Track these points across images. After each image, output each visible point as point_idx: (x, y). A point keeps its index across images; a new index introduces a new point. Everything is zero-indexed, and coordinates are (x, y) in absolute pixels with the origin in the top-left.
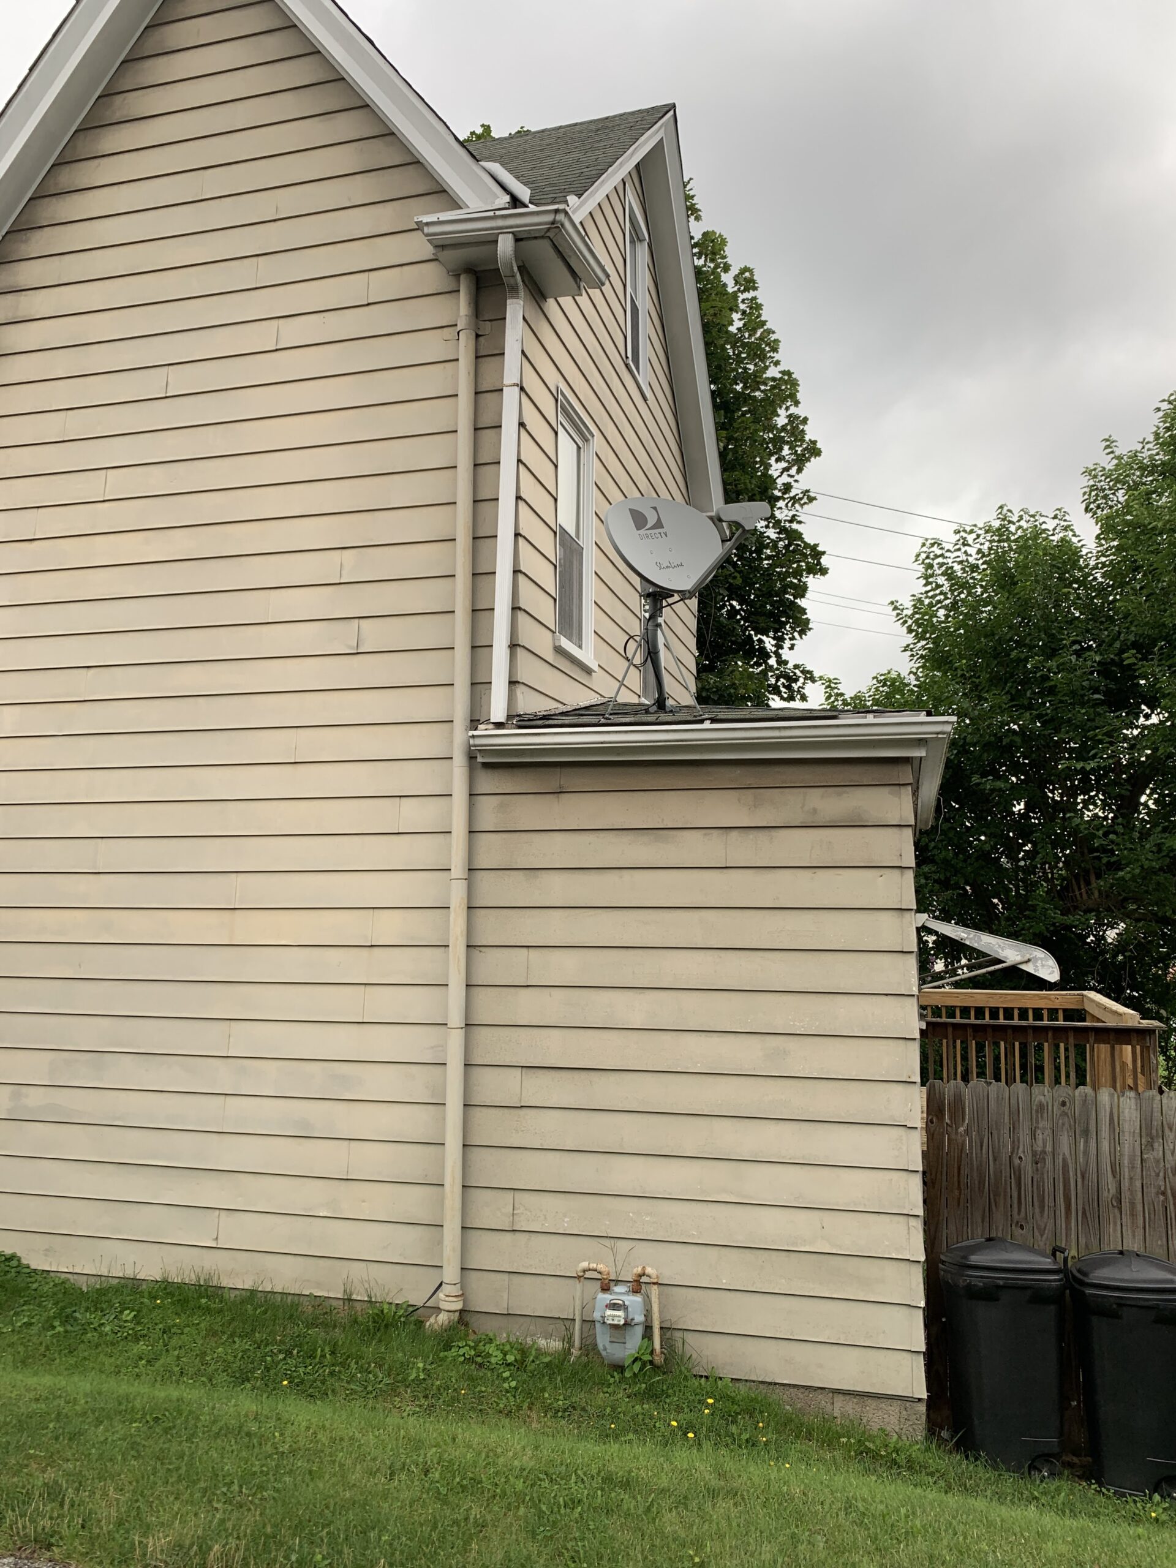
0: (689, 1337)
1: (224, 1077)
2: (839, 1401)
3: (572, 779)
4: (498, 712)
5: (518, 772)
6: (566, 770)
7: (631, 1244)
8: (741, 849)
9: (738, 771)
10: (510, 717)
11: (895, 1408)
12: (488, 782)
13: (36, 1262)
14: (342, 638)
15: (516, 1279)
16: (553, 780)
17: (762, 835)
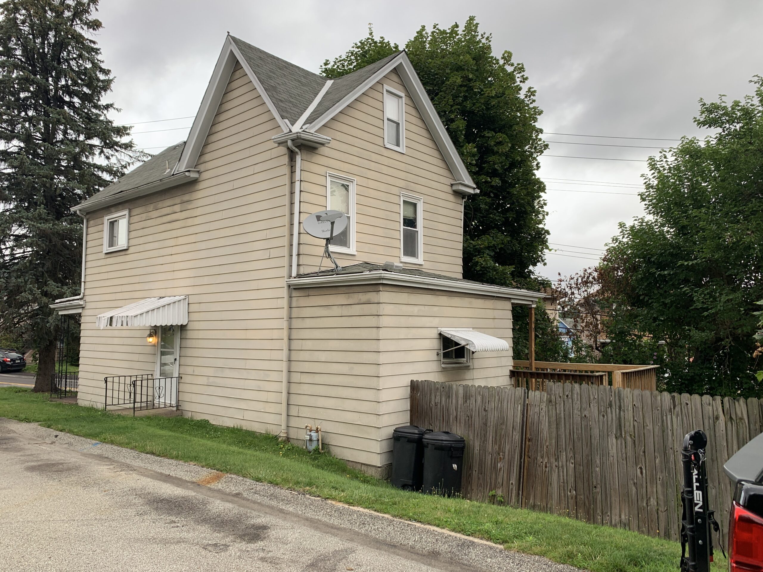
0: (333, 447)
1: (244, 375)
2: (363, 466)
3: (311, 292)
4: (294, 274)
5: (300, 290)
6: (310, 290)
7: (321, 421)
8: (346, 311)
9: (345, 288)
10: (297, 275)
11: (374, 469)
12: (295, 294)
13: (212, 422)
14: (266, 254)
15: (299, 430)
16: (306, 292)
17: (349, 306)
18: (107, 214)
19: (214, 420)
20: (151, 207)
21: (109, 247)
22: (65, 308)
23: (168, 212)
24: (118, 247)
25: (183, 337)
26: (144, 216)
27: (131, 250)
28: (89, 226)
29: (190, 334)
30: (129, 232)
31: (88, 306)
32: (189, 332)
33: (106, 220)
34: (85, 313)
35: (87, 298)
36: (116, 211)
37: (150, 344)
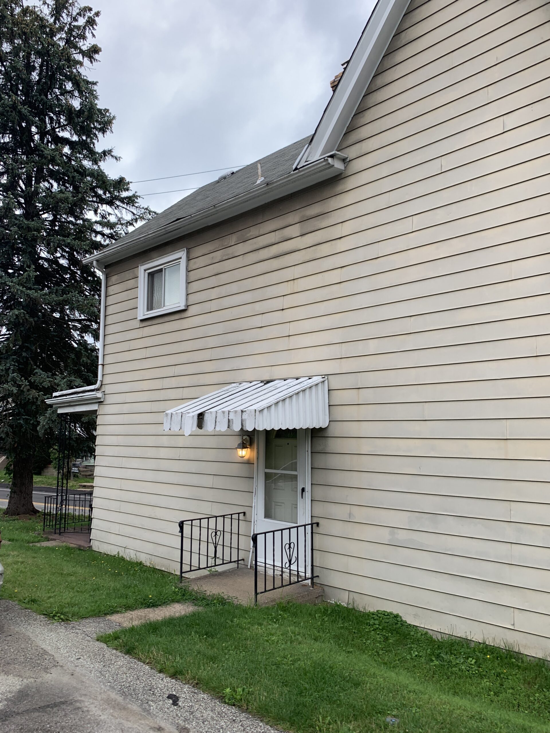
1: (507, 533)
13: (410, 620)
18: (143, 262)
19: (416, 616)
20: (233, 239)
21: (148, 310)
22: (69, 404)
23: (273, 241)
24: (165, 308)
25: (319, 448)
26: (218, 255)
27: (192, 310)
28: (110, 283)
29: (333, 445)
30: (188, 283)
31: (109, 399)
32: (331, 441)
33: (143, 271)
34: (102, 410)
35: (107, 389)
36: (161, 255)
37: (240, 460)
